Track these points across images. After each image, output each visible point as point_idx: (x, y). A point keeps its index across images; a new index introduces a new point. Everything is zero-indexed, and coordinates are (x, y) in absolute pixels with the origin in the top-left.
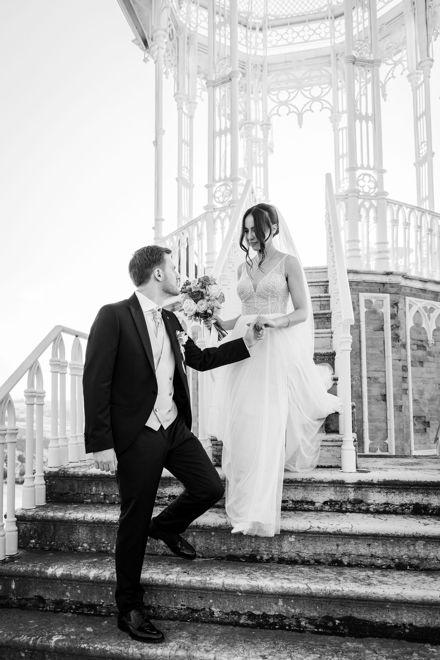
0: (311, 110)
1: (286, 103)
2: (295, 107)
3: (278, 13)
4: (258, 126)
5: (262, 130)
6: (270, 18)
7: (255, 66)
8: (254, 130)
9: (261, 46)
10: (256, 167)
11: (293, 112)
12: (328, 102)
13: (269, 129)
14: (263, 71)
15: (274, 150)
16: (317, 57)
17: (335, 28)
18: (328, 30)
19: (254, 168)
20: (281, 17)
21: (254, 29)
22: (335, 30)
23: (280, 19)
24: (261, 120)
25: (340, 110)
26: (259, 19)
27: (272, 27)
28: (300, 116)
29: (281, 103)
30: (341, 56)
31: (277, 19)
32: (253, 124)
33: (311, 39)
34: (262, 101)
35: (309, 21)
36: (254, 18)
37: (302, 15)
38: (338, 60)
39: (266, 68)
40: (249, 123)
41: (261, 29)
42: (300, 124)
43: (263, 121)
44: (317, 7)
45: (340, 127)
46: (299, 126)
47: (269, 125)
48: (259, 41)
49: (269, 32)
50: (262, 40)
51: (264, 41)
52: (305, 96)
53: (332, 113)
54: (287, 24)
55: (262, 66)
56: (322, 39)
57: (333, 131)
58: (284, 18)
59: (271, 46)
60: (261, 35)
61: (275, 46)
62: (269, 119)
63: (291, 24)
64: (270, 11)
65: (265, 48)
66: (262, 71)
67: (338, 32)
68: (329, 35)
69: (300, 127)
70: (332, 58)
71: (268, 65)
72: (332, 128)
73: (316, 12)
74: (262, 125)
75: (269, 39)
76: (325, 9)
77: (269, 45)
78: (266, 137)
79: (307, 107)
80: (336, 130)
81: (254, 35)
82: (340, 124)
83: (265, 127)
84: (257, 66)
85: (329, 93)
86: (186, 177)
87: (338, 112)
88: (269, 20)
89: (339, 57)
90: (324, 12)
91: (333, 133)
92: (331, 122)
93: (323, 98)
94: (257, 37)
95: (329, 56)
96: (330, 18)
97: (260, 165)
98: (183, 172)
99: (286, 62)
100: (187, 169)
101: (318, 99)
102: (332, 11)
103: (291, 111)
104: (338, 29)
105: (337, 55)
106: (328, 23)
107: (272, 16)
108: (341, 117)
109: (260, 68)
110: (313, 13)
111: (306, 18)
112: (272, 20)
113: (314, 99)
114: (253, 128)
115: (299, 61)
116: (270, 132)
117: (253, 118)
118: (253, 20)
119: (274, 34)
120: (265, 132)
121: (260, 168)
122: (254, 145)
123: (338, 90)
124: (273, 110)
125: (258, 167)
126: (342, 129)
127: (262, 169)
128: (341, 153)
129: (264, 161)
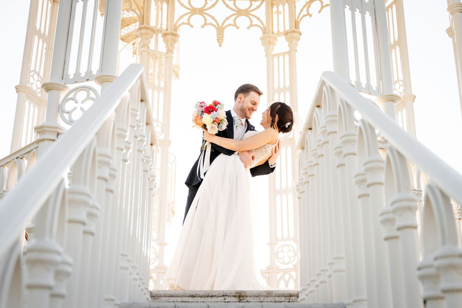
0: (235, 25)
1: (201, 11)
2: (213, 18)
4: (160, 35)
5: (166, 41)
8: (153, 40)
10: (153, 92)
11: (211, 24)
12: (258, 19)
13: (175, 41)
15: (180, 74)
24: (164, 27)
25: (275, 31)
28: (220, 30)
29: (194, 11)
32: (153, 30)
34: (168, 4)
40: (147, 28)
42: (220, 39)
43: (167, 30)
45: (274, 52)
46: (218, 44)
47: (176, 35)
52: (227, 6)
53: (264, 33)
57: (266, 56)
62: (176, 28)
69: (220, 45)
72: (264, 53)
74: (165, 35)
78: (170, 51)
79: (231, 21)
80: (270, 56)
82: (275, 48)
83: (169, 37)
85: (261, 7)
86: (34, 88)
87: (273, 33)
91: (266, 58)
92: (263, 44)
93: (251, 13)
97: (159, 89)
98: (31, 80)
100: (39, 75)
101: (246, 13)
103: (208, 22)
108: (276, 39)
113: (240, 12)
114: (152, 37)
116: (176, 45)
117: (152, 24)
120: (169, 44)
121: (159, 93)
122: (151, 61)
123: (272, 5)
124: (182, 17)
125: (156, 91)
126: (278, 55)
127: (162, 94)
128: (276, 86)
129: (166, 83)
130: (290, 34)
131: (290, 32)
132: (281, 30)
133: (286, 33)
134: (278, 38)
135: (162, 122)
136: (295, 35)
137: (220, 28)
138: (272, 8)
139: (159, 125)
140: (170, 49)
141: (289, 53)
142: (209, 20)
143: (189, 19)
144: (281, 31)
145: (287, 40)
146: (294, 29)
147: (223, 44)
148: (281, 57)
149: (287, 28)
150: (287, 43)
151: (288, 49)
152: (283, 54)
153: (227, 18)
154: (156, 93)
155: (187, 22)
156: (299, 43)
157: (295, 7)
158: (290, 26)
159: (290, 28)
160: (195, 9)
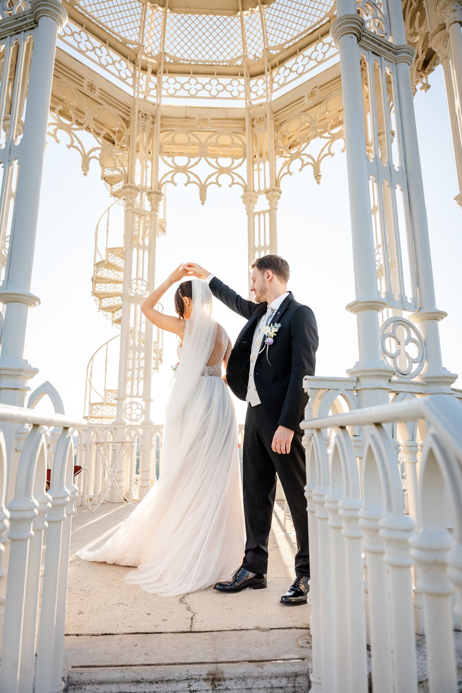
0: (217, 183)
1: (184, 169)
2: (196, 176)
3: (178, 56)
4: (144, 194)
5: (150, 199)
6: (168, 59)
7: (143, 115)
8: (138, 198)
9: (154, 93)
10: (138, 251)
11: (194, 182)
12: (240, 177)
13: (159, 200)
14: (155, 124)
16: (227, 119)
17: (251, 89)
18: (242, 88)
19: (135, 251)
20: (182, 62)
21: (144, 69)
22: (251, 91)
23: (181, 64)
24: (149, 185)
25: (256, 189)
26: (152, 57)
27: (169, 72)
28: (203, 189)
29: (178, 169)
30: (257, 122)
31: (176, 62)
32: (137, 189)
33: (220, 95)
34: (152, 162)
35: (217, 74)
36: (146, 55)
37: (209, 65)
38: (253, 126)
39: (158, 121)
40: (131, 187)
41: (154, 73)
42: (203, 198)
43: (151, 188)
44: (228, 58)
45: (255, 210)
46: (201, 202)
47: (159, 194)
48: (152, 86)
49: (165, 78)
50: (156, 86)
51: (159, 86)
52: (210, 164)
53: (245, 191)
54: (190, 73)
55: (153, 117)
56: (234, 98)
57: (247, 214)
58: (186, 64)
59: (166, 94)
60: (154, 79)
61: (173, 96)
62: (160, 186)
63: (194, 73)
64: (167, 51)
65: (159, 95)
66: (153, 123)
67: (255, 94)
68: (243, 95)
69: (203, 203)
70: (247, 122)
71: (162, 117)
72: (245, 211)
73: (228, 64)
74: (149, 193)
75: (165, 85)
76: (239, 62)
77: (164, 92)
78: (155, 209)
79: (213, 179)
80: (251, 215)
81: (145, 77)
82: (255, 206)
83: (153, 196)
84: (147, 116)
85: (242, 165)
87: (254, 191)
88: (165, 63)
89: (255, 123)
90: (237, 66)
91: (247, 216)
92: (245, 202)
93: (233, 171)
94: (148, 80)
95: (244, 119)
96: (245, 75)
97: (144, 248)
99: (187, 118)
101: (228, 171)
102: (248, 67)
103: (191, 180)
104: (254, 89)
105: (253, 120)
106: (242, 81)
107: (171, 57)
108: (257, 198)
109: (151, 119)
110: (224, 65)
111: (215, 70)
112: (169, 63)
113: (222, 170)
114: (136, 196)
115: (203, 119)
117: (137, 182)
118: (143, 57)
119: (172, 80)
120: (153, 203)
121: (144, 251)
122: (137, 219)
123: (253, 163)
124: (166, 175)
125: (141, 250)
126: (259, 213)
127: (146, 253)
128: (257, 245)
129: (150, 241)
130: (270, 193)
131: (271, 191)
132: (262, 188)
133: (267, 192)
134: (259, 196)
135: (147, 281)
136: (276, 193)
137: (203, 186)
138: (253, 165)
139: (144, 283)
140: (154, 207)
141: (270, 211)
142: (193, 178)
143: (172, 177)
144: (262, 190)
145: (268, 198)
146: (275, 187)
147: (205, 202)
148: (262, 216)
149: (268, 186)
150: (268, 202)
151: (268, 208)
152: (264, 212)
153: (210, 176)
154: (141, 251)
155: (170, 180)
156: (279, 201)
157: (276, 165)
158: (271, 185)
159: (271, 186)
160: (179, 167)
